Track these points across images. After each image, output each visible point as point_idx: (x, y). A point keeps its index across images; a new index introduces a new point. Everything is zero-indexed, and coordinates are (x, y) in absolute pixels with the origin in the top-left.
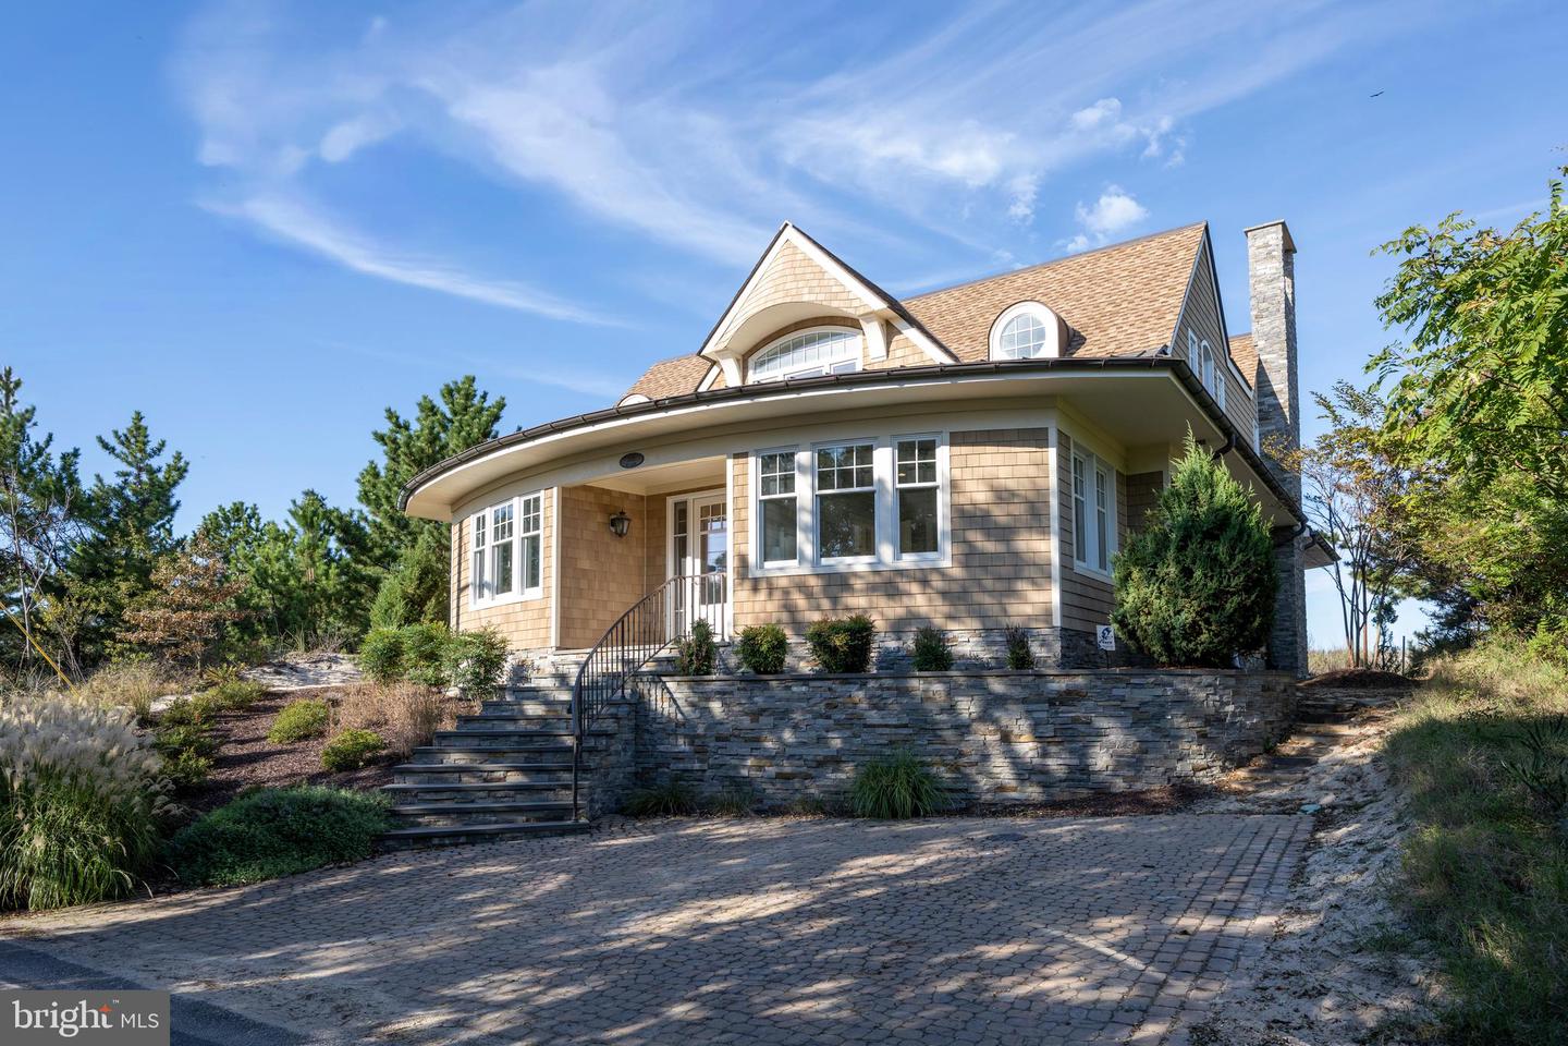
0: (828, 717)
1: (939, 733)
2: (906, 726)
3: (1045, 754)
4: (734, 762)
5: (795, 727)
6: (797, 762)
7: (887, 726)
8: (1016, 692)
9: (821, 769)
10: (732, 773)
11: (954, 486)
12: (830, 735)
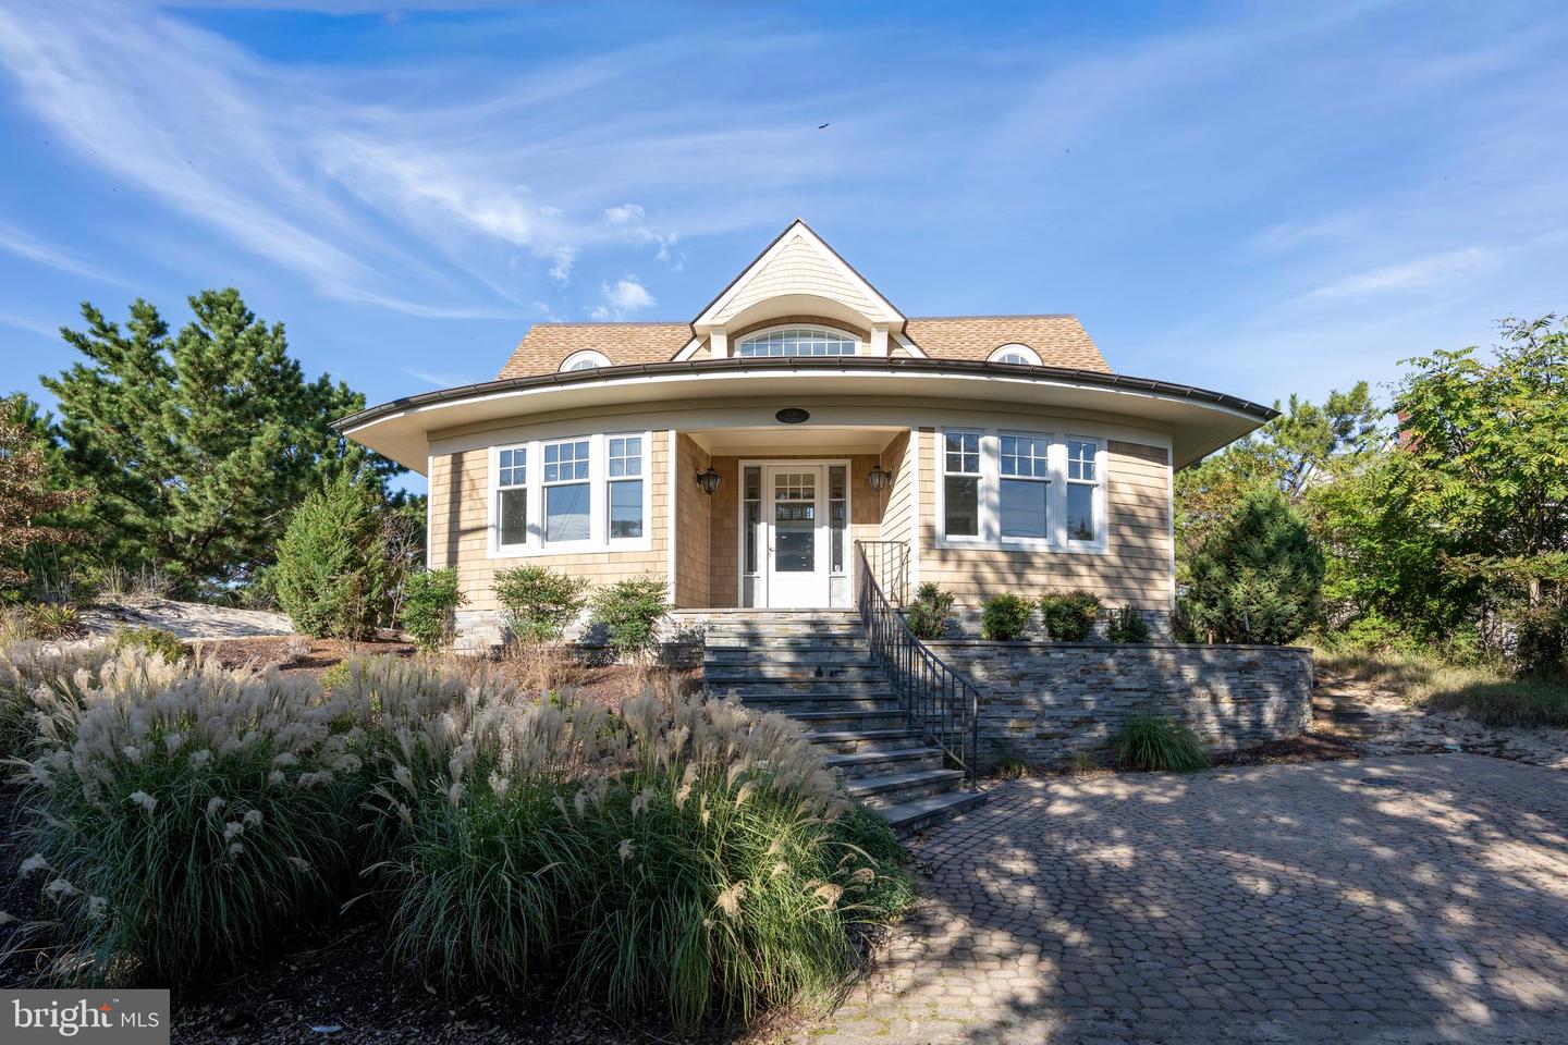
0: (1083, 682)
1: (1168, 695)
2: (1145, 690)
3: (1237, 713)
4: (995, 724)
5: (1054, 691)
6: (1056, 724)
7: (1130, 690)
8: (1221, 662)
9: (1076, 729)
10: (993, 735)
11: (1111, 486)
12: (1085, 698)
